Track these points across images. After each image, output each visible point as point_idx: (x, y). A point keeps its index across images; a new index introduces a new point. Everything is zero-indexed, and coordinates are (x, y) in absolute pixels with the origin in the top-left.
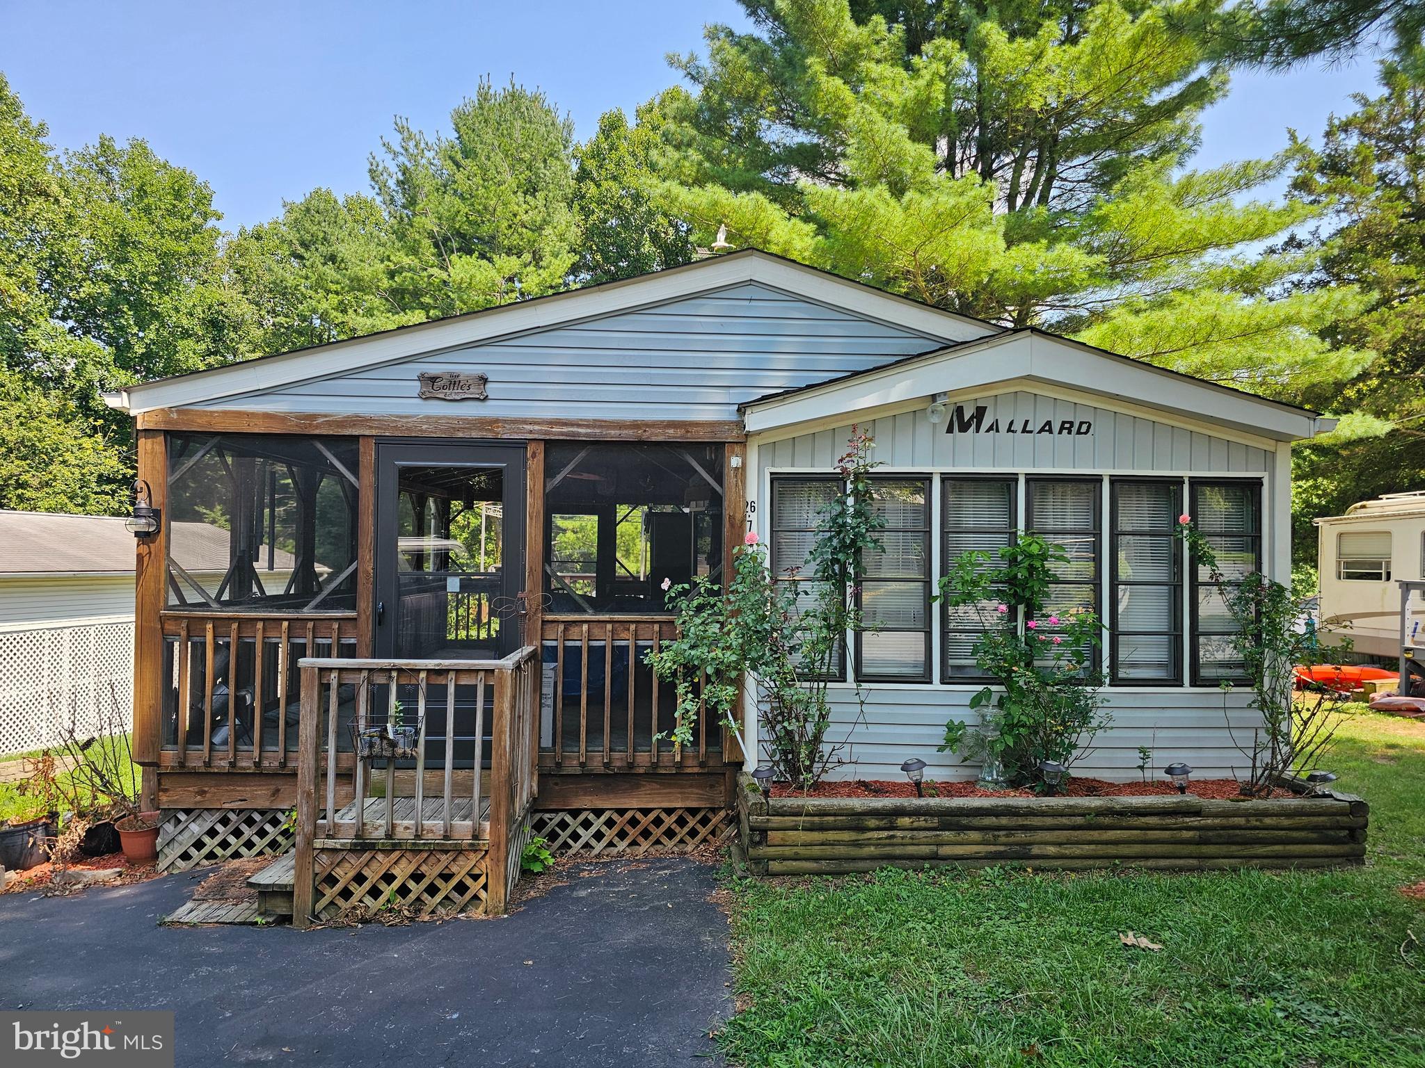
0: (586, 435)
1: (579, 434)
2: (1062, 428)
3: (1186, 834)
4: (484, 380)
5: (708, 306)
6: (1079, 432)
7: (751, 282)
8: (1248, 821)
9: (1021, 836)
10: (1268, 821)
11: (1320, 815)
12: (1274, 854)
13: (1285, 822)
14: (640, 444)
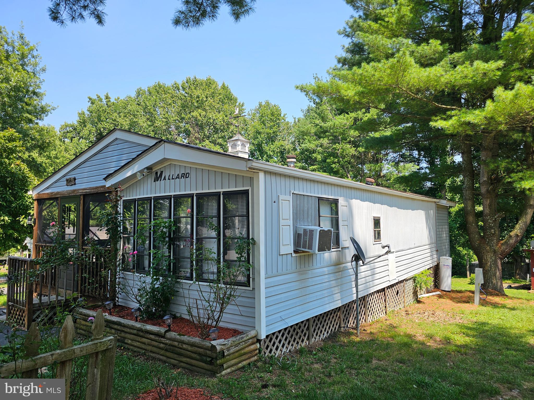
0: (88, 192)
1: (87, 192)
2: (182, 176)
3: (162, 345)
4: (75, 179)
5: (110, 148)
6: (186, 177)
7: (116, 139)
8: (178, 344)
9: (123, 334)
10: (184, 346)
11: (201, 348)
12: (186, 362)
13: (189, 348)
14: (97, 193)
